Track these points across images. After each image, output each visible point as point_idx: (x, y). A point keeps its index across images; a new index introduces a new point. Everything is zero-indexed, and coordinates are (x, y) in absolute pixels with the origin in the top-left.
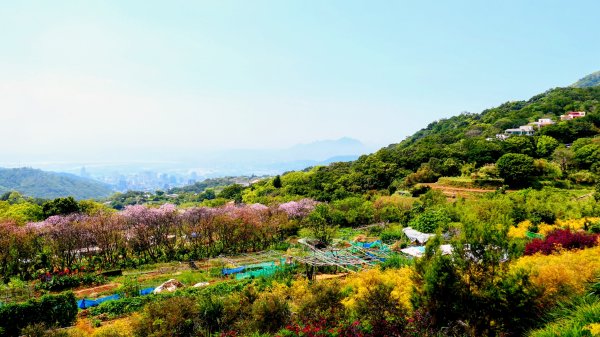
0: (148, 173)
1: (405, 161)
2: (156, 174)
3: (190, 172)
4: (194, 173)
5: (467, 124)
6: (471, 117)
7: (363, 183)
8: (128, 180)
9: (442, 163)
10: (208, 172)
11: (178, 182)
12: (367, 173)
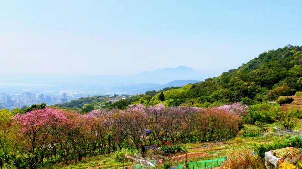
0: (29, 94)
1: (260, 80)
2: (35, 94)
3: (61, 93)
4: (65, 94)
5: (292, 54)
6: (294, 48)
7: (231, 97)
8: (13, 99)
9: (296, 81)
10: (76, 93)
11: (53, 100)
12: (232, 90)
